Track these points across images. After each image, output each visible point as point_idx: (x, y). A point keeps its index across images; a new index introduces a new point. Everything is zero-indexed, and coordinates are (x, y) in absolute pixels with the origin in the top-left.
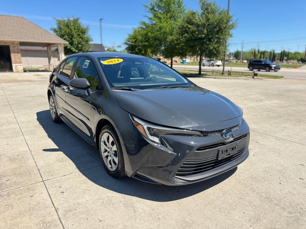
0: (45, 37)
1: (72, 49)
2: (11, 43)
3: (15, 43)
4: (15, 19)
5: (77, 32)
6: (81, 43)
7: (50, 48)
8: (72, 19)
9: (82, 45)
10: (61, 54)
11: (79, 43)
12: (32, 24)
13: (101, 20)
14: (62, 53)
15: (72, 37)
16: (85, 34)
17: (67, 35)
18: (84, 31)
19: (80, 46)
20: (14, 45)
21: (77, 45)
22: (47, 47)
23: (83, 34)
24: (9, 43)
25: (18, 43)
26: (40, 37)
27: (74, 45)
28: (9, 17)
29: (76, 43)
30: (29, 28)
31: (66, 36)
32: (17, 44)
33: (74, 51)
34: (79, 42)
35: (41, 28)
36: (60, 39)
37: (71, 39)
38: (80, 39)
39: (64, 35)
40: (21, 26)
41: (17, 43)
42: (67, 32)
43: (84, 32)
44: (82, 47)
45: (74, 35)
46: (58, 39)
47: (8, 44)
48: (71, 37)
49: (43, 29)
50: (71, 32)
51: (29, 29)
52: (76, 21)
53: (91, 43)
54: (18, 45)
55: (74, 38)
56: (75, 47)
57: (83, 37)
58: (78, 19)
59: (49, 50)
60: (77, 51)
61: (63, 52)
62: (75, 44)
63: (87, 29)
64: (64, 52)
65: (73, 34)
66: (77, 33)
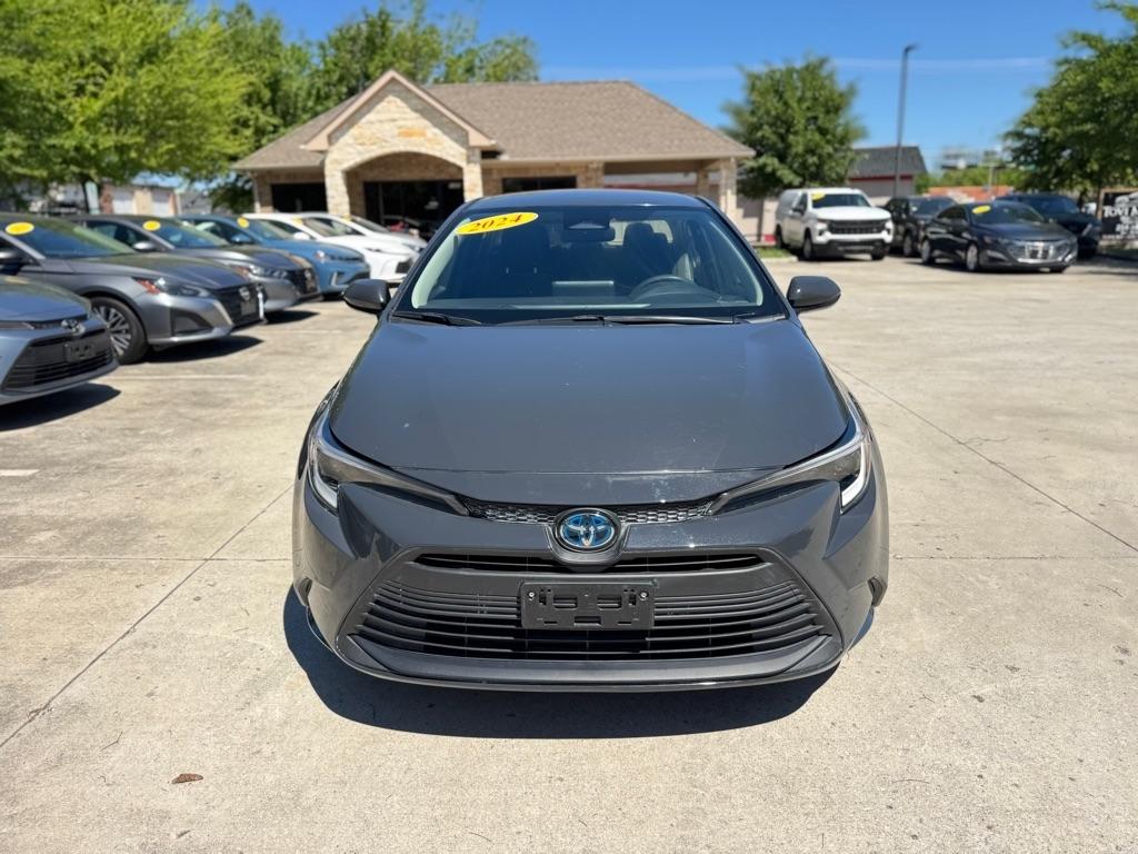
0: (681, 140)
1: (779, 173)
2: (581, 167)
3: (591, 166)
4: (606, 90)
5: (808, 109)
6: (819, 151)
7: (706, 177)
8: (799, 64)
9: (820, 157)
10: (725, 194)
11: (812, 152)
12: (652, 100)
13: (907, 50)
14: (729, 192)
15: (788, 131)
16: (841, 113)
17: (771, 125)
18: (838, 101)
19: (812, 160)
20: (589, 174)
21: (800, 160)
22: (696, 171)
23: (832, 115)
24: (575, 168)
25: (601, 165)
26: (667, 143)
27: (789, 159)
28: (592, 86)
29: (800, 149)
30: (639, 113)
31: (766, 127)
32: (596, 170)
33: (786, 181)
34: (812, 145)
35: (675, 109)
36: (726, 141)
37: (783, 138)
38: (817, 137)
39: (761, 125)
40: (618, 111)
41: (595, 166)
42: (773, 113)
43: (834, 107)
44: (819, 166)
45: (795, 122)
46: (722, 143)
47: (573, 173)
48: (782, 131)
49: (681, 114)
50: (785, 112)
51: (639, 117)
52: (812, 71)
53: (857, 145)
54: (600, 173)
55: (796, 133)
56: (796, 165)
57: (827, 125)
58: (823, 62)
59: (702, 182)
60: (797, 181)
61: (731, 188)
62: (797, 155)
63: (852, 91)
64: (735, 188)
65: (794, 119)
66: (809, 114)
